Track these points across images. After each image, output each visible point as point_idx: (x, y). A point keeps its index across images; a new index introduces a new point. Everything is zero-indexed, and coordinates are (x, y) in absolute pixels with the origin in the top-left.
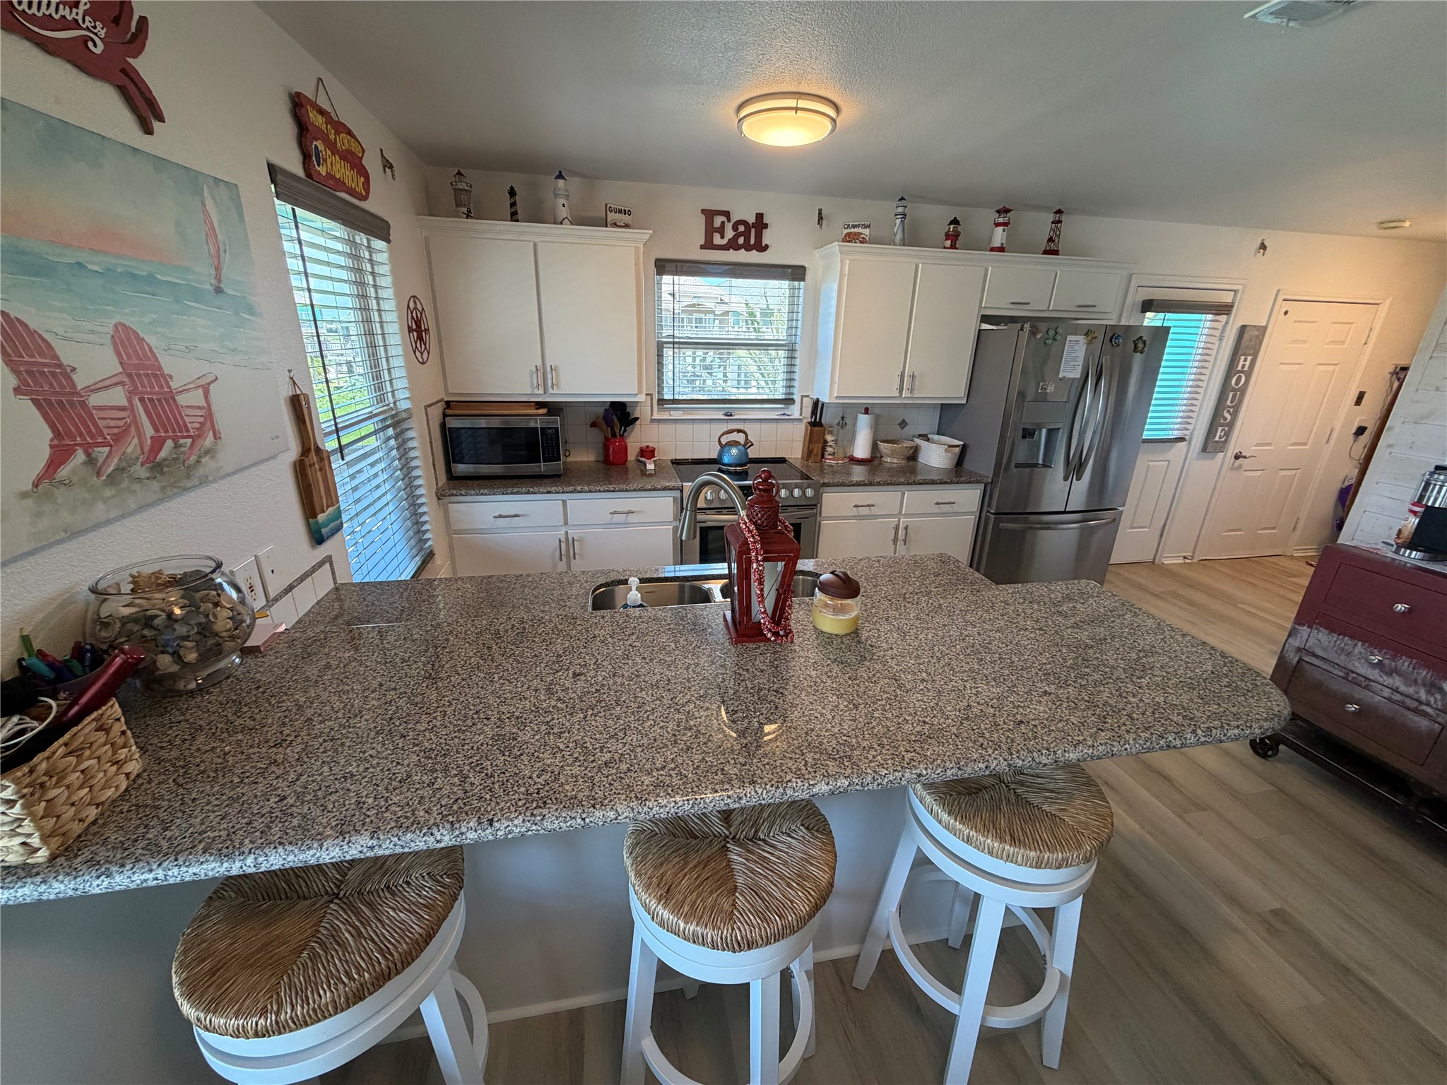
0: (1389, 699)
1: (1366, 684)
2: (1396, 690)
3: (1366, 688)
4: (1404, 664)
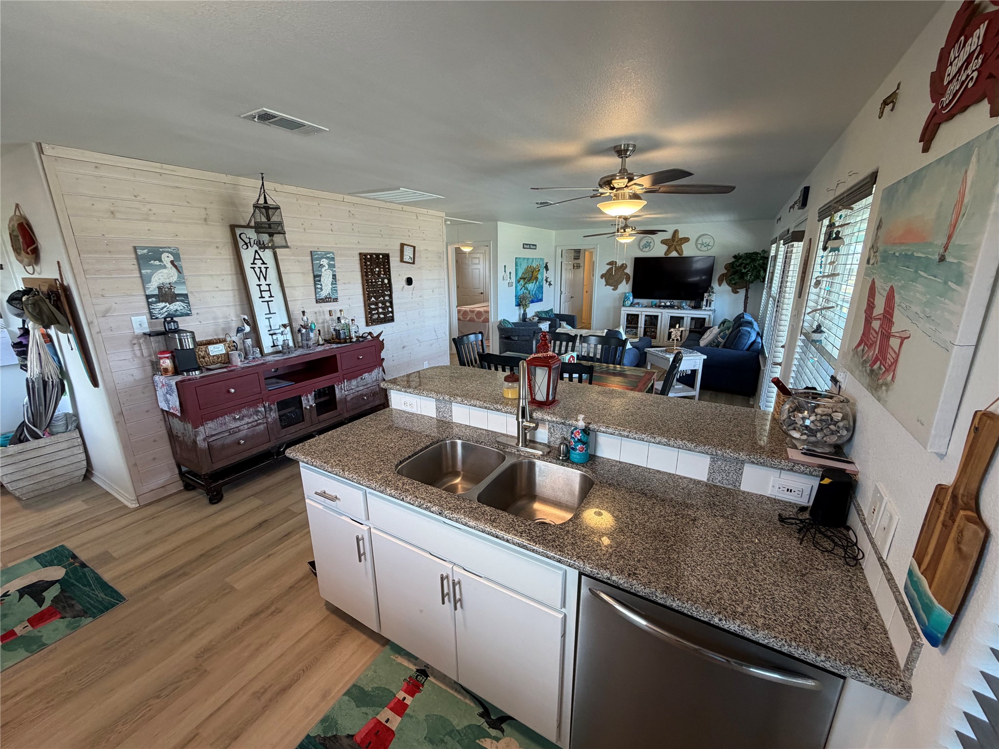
1: (238, 430)
2: (248, 423)
3: (240, 431)
4: (244, 411)
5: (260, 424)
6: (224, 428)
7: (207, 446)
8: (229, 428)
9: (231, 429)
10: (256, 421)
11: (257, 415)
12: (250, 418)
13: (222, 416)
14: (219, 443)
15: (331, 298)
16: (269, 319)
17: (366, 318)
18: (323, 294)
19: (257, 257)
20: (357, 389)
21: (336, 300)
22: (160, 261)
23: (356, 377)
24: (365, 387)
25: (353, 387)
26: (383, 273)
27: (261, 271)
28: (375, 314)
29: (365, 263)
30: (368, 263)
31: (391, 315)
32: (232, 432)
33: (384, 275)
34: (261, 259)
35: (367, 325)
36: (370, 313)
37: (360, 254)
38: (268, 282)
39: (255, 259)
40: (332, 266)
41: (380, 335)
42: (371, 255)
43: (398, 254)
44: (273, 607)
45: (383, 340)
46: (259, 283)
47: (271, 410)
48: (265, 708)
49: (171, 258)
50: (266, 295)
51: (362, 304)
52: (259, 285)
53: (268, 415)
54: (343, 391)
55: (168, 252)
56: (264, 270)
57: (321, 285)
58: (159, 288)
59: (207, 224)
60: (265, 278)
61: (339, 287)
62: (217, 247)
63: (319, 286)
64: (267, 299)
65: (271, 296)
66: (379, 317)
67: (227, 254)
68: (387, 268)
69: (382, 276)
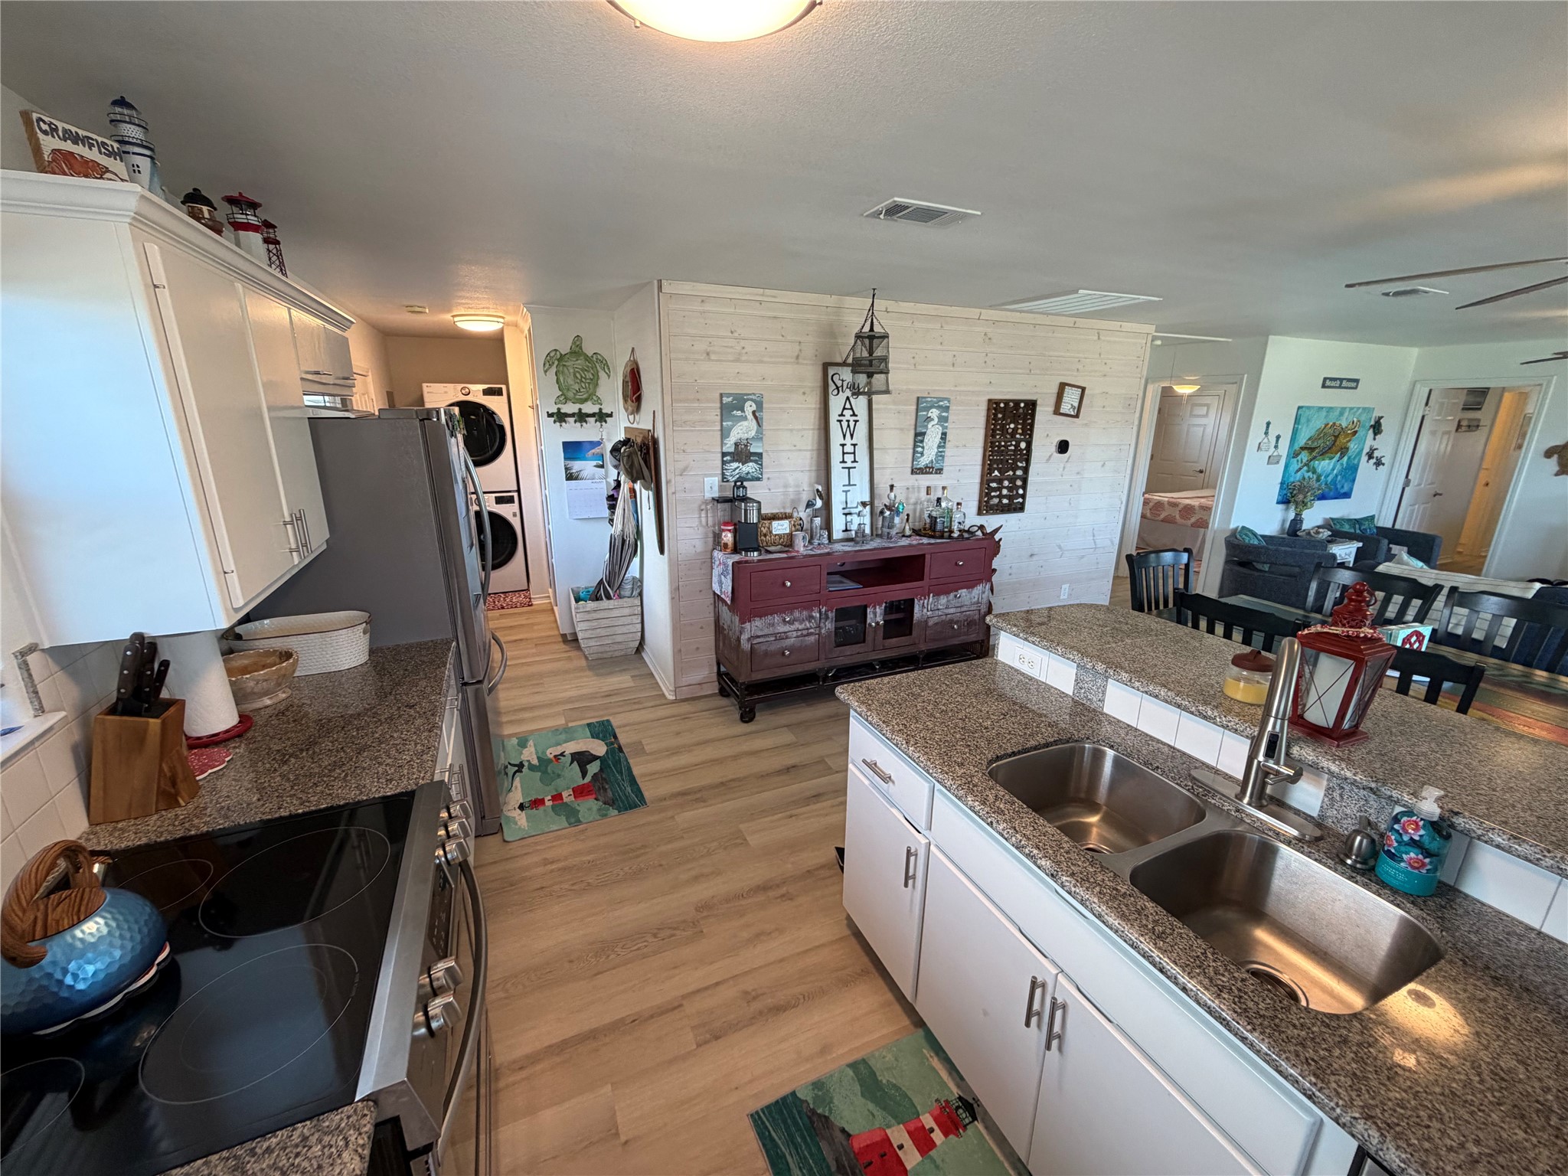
0: (797, 637)
1: (784, 636)
2: (798, 630)
3: (787, 638)
4: (797, 614)
5: (812, 634)
6: (771, 630)
7: (750, 648)
8: (777, 631)
9: (778, 633)
10: (808, 629)
11: (810, 622)
12: (801, 624)
13: (771, 615)
14: (763, 648)
15: (933, 468)
16: (846, 492)
17: (980, 502)
18: (924, 461)
19: (848, 406)
20: (947, 611)
21: (939, 471)
22: (743, 411)
23: (947, 593)
24: (959, 610)
25: (940, 607)
26: (1020, 431)
27: (849, 426)
28: (994, 496)
29: (995, 415)
30: (1000, 416)
31: (1020, 500)
32: (780, 637)
33: (1021, 434)
34: (852, 409)
35: (980, 513)
36: (988, 494)
37: (990, 401)
38: (854, 442)
39: (844, 409)
40: (943, 420)
41: (996, 531)
42: (1007, 402)
43: (1053, 400)
44: (785, 889)
45: (1000, 540)
46: (844, 442)
47: (827, 618)
48: (752, 1020)
49: (754, 407)
50: (849, 458)
51: (977, 480)
52: (843, 445)
53: (822, 624)
54: (925, 610)
55: (752, 400)
56: (852, 424)
57: (923, 448)
58: (736, 445)
59: (798, 363)
60: (852, 436)
61: (949, 451)
62: (804, 393)
63: (920, 449)
64: (849, 464)
65: (855, 461)
66: (1000, 501)
67: (813, 401)
68: (1029, 424)
69: (1018, 436)
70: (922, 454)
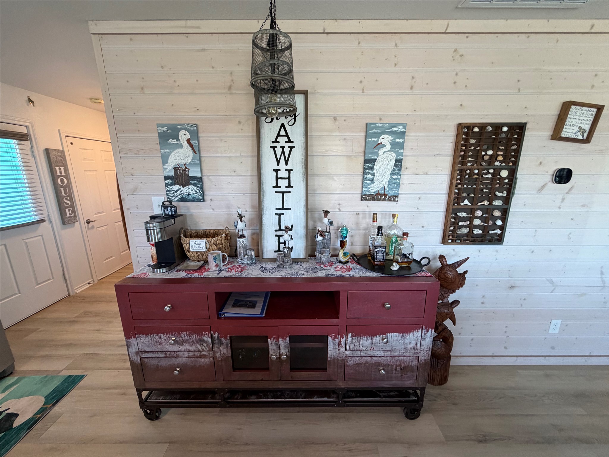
0: (189, 357)
2: (189, 351)
4: (185, 336)
5: (205, 356)
6: (159, 348)
7: (139, 361)
8: (165, 350)
9: (167, 352)
10: (199, 351)
11: (201, 345)
12: (192, 346)
13: (157, 334)
14: (153, 362)
15: (385, 195)
16: (280, 215)
17: (445, 231)
18: (374, 189)
19: (283, 132)
20: (371, 353)
21: (394, 198)
22: (178, 139)
23: (373, 334)
25: (361, 348)
26: (500, 158)
27: (283, 152)
28: (462, 226)
29: (466, 140)
30: (473, 141)
31: (498, 231)
32: (168, 355)
33: (501, 162)
34: (287, 135)
35: (444, 241)
36: (453, 224)
37: (459, 125)
38: (289, 167)
39: (279, 135)
40: (396, 146)
41: (460, 263)
42: (483, 127)
45: (466, 272)
46: (277, 167)
47: (221, 343)
49: (188, 136)
50: (283, 183)
51: (442, 208)
52: (276, 171)
53: (216, 349)
54: (342, 349)
55: (185, 129)
56: (287, 151)
57: (373, 174)
58: (175, 169)
59: (231, 94)
60: (287, 162)
61: (406, 179)
62: (240, 122)
63: (369, 176)
64: (283, 189)
65: (289, 186)
66: (471, 231)
68: (514, 150)
69: (497, 163)
70: (372, 181)
